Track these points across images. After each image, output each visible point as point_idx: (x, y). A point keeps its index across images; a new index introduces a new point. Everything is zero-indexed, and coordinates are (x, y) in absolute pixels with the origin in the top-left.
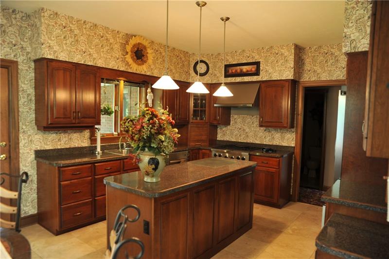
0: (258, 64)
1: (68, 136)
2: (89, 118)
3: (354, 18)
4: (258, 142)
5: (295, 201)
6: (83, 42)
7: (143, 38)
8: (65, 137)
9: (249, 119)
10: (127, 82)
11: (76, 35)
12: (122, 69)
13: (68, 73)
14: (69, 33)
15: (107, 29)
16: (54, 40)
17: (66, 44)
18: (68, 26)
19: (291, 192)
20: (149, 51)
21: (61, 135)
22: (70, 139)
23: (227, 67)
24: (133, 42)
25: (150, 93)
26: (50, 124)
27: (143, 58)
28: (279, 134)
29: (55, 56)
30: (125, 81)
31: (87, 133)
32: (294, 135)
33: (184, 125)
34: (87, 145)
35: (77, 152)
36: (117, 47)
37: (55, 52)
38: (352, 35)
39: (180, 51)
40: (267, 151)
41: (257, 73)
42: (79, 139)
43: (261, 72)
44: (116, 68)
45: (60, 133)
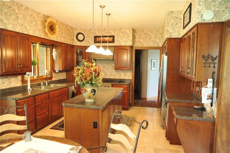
0: (113, 37)
1: (9, 80)
2: (26, 67)
3: (170, 23)
4: (112, 78)
5: (133, 106)
6: (21, 19)
7: (53, 18)
8: (7, 81)
9: (107, 66)
10: (40, 44)
11: (17, 14)
12: (42, 37)
13: (13, 39)
14: (12, 11)
15: (34, 10)
16: (4, 16)
17: (11, 19)
18: (12, 7)
19: (131, 102)
20: (57, 26)
21: (4, 79)
22: (10, 82)
23: (95, 37)
24: (49, 20)
25: (54, 51)
26: (4, 73)
27: (53, 30)
28: (124, 73)
29: (5, 27)
30: (39, 44)
31: (20, 78)
32: (131, 74)
33: (71, 70)
34: (20, 85)
35: (15, 90)
36: (39, 23)
37: (5, 24)
38: (170, 31)
39: (70, 27)
40: (119, 82)
41: (113, 41)
42: (15, 81)
43: (115, 41)
44: (39, 36)
45: (4, 78)
